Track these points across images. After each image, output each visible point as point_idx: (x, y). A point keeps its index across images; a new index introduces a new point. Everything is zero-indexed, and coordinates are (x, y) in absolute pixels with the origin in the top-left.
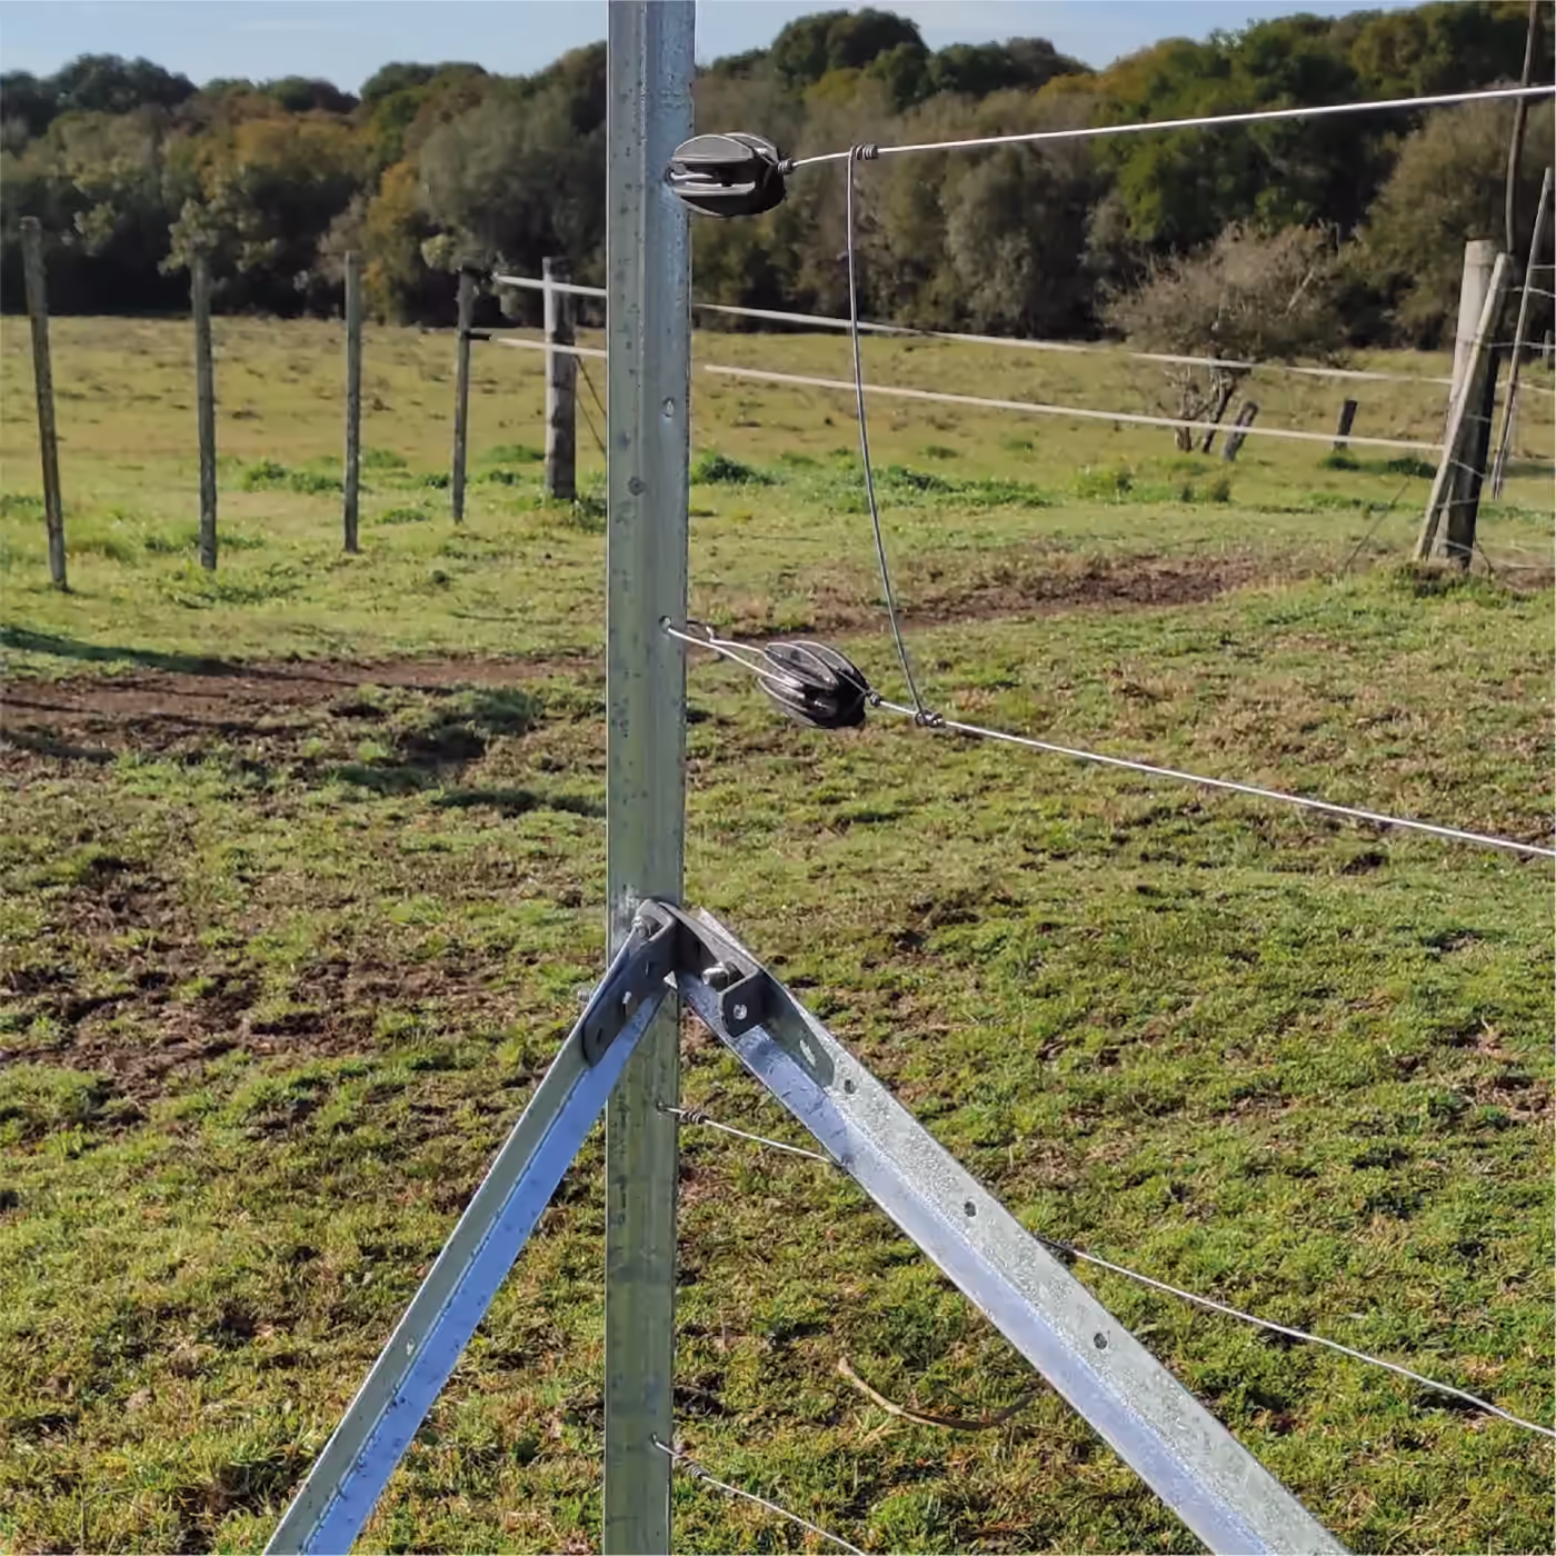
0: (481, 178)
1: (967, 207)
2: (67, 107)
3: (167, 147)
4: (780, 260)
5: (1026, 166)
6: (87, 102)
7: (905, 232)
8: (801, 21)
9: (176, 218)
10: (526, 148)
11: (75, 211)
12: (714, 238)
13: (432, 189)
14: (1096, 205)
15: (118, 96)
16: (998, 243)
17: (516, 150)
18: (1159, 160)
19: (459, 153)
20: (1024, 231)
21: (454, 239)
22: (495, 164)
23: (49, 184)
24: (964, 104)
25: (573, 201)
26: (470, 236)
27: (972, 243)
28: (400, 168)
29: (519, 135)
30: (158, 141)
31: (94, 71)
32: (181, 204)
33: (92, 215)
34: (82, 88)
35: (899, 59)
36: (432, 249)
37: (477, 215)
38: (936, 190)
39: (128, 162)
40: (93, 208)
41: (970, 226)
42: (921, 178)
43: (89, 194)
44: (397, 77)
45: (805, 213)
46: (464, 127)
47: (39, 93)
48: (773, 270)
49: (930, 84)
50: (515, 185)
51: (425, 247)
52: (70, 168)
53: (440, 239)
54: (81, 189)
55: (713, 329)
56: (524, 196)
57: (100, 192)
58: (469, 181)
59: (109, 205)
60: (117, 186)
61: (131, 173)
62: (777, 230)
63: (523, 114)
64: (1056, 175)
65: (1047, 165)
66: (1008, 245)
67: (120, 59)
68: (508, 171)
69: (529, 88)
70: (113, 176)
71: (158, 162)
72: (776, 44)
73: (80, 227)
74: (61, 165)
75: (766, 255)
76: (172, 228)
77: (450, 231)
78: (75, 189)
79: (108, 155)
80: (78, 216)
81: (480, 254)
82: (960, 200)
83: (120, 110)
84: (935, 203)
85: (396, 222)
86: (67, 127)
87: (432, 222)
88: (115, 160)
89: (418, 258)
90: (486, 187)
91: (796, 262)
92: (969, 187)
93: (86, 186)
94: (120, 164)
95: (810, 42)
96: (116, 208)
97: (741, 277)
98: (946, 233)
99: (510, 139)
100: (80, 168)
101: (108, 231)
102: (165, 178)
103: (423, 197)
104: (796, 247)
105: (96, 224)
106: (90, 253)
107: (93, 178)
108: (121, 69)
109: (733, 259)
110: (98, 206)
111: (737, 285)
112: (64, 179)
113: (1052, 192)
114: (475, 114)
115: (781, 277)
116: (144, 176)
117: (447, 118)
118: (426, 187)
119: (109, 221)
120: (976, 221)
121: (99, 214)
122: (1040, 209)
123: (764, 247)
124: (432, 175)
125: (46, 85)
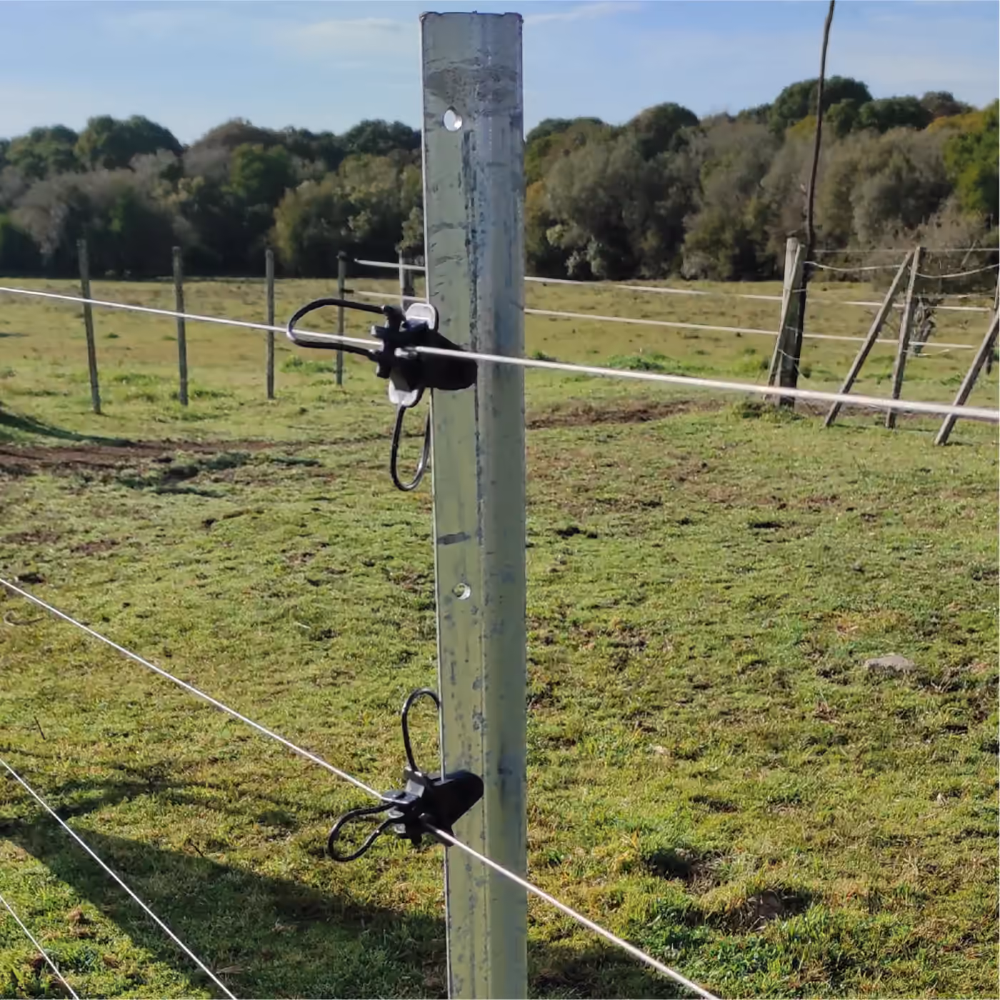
0: (583, 189)
1: (865, 203)
2: (352, 152)
3: (404, 176)
4: (757, 236)
5: (904, 174)
6: (365, 149)
7: (830, 218)
8: (794, 86)
9: (406, 218)
10: (610, 170)
11: (348, 215)
12: (717, 224)
13: (553, 196)
14: (946, 198)
15: (382, 145)
16: (884, 223)
17: (604, 170)
18: (983, 171)
19: (569, 175)
20: (900, 216)
21: (566, 228)
22: (589, 182)
23: (335, 199)
24: (871, 137)
25: (635, 203)
26: (575, 225)
27: (868, 223)
28: (536, 185)
29: (606, 163)
30: (401, 172)
31: (369, 129)
32: (410, 208)
33: (358, 218)
34: (361, 140)
35: (843, 108)
36: (552, 234)
37: (579, 213)
38: (849, 189)
39: (381, 185)
40: (359, 213)
41: (869, 215)
42: (840, 183)
43: (358, 205)
44: (549, 127)
45: (774, 206)
46: (575, 158)
47: (336, 144)
48: (752, 242)
49: (860, 123)
50: (601, 193)
51: (548, 233)
52: (348, 189)
53: (558, 228)
54: (353, 202)
55: (715, 280)
56: (606, 200)
57: (364, 204)
58: (575, 191)
59: (368, 210)
60: (374, 200)
61: (382, 191)
62: (756, 217)
63: (610, 150)
64: (922, 180)
65: (917, 175)
66: (890, 225)
67: (384, 122)
68: (598, 184)
69: (616, 133)
70: (371, 194)
71: (399, 184)
72: (778, 100)
73: (351, 225)
74: (342, 187)
75: (747, 233)
76: (404, 224)
77: (563, 223)
78: (349, 202)
79: (370, 180)
80: (350, 218)
81: (580, 236)
82: (861, 198)
83: (381, 152)
84: (847, 199)
85: (533, 218)
86: (349, 164)
87: (551, 217)
88: (374, 184)
89: (544, 238)
90: (583, 196)
91: (766, 236)
92: (868, 189)
93: (356, 200)
94: (377, 186)
95: (798, 99)
96: (373, 213)
97: (732, 247)
98: (852, 217)
99: (600, 165)
100: (353, 189)
101: (367, 227)
102: (403, 194)
103: (547, 202)
104: (766, 228)
105: (360, 223)
106: (357, 241)
107: (361, 195)
108: (385, 127)
109: (728, 236)
110: (363, 213)
111: (729, 252)
112: (344, 196)
113: (920, 192)
114: (582, 151)
115: (757, 247)
116: (390, 193)
117: (567, 153)
118: (549, 196)
119: (369, 221)
120: (871, 210)
121: (362, 217)
122: (912, 202)
123: (748, 228)
124: (554, 189)
125: (341, 139)
